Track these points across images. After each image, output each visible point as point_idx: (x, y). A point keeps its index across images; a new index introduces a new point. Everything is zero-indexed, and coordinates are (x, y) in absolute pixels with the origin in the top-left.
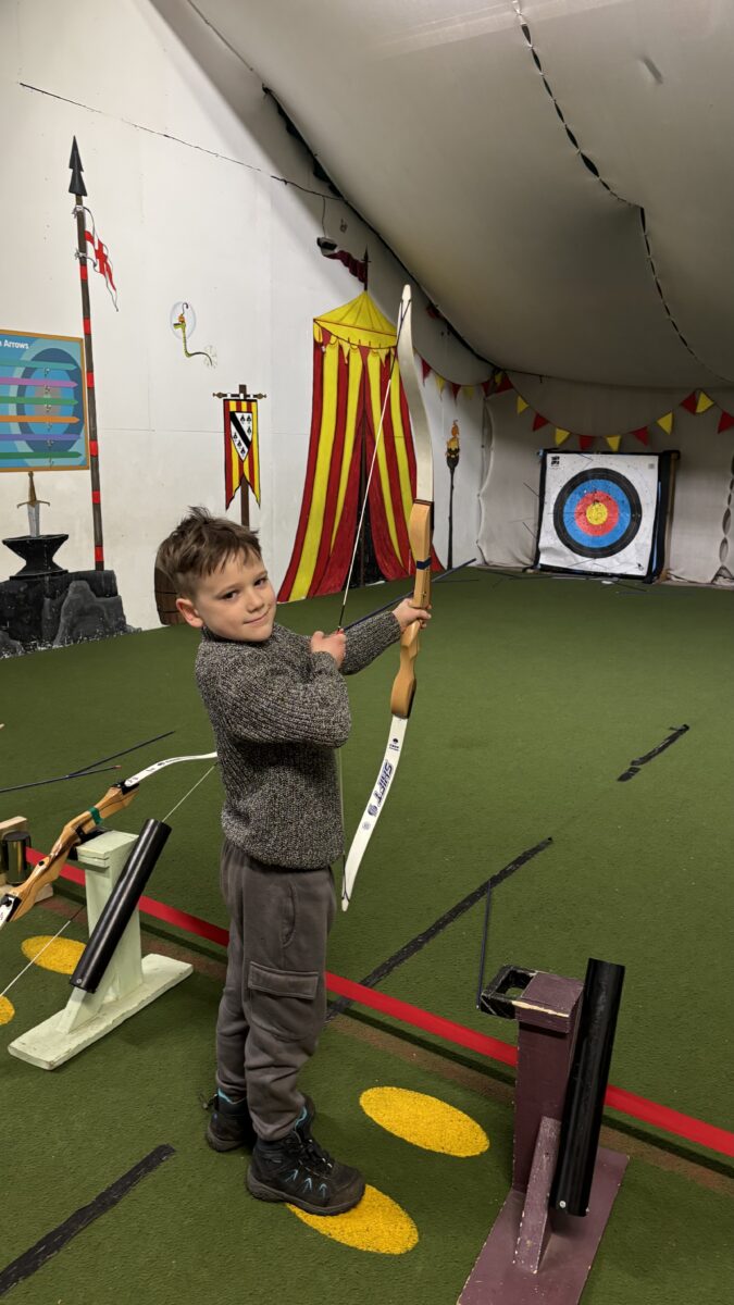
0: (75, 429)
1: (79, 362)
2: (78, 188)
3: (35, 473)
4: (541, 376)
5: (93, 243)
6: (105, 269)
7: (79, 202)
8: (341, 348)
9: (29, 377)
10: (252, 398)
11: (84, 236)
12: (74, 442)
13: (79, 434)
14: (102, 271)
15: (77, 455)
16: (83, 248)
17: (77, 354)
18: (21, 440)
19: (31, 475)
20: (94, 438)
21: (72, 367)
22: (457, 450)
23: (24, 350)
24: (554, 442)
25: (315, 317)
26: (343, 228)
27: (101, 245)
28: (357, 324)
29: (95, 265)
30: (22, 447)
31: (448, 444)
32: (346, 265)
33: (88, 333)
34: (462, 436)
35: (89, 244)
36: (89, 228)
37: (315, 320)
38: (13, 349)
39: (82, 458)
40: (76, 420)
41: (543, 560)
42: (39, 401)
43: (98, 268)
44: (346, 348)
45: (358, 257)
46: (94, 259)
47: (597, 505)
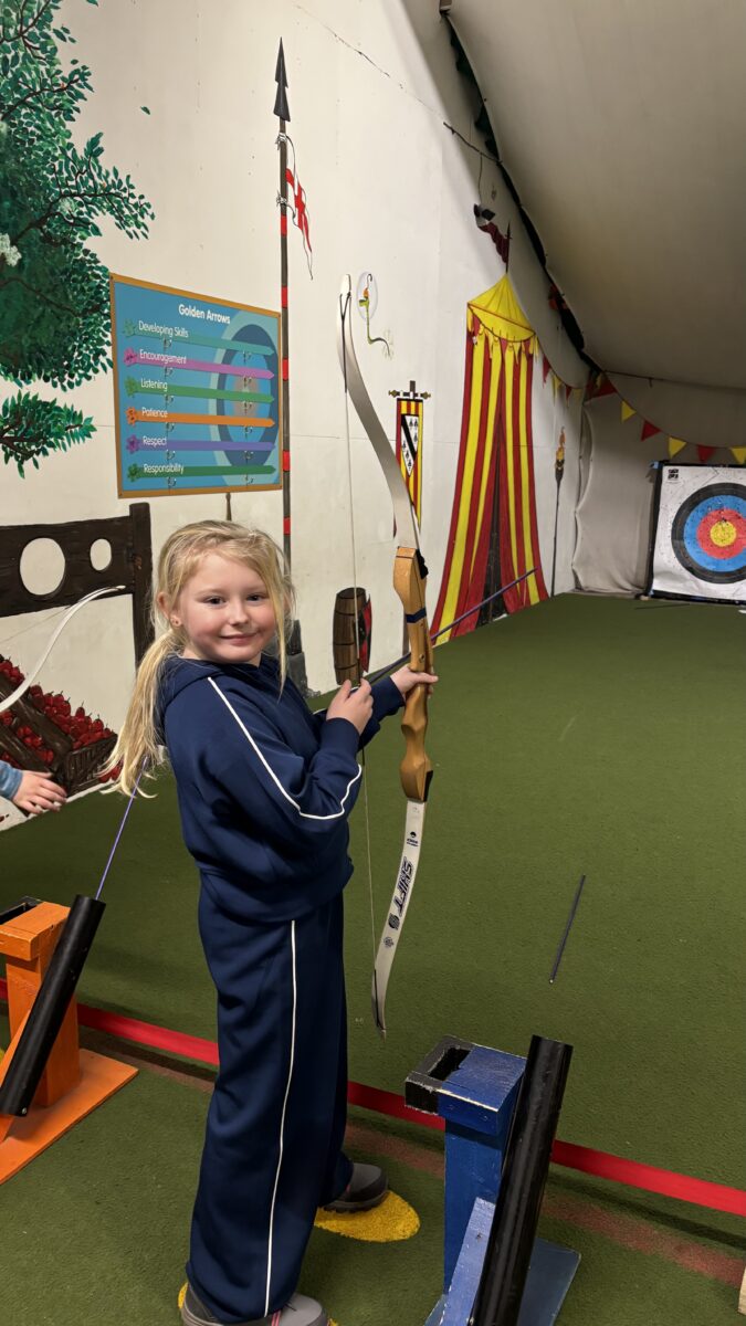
0: (269, 435)
1: (276, 346)
2: (282, 110)
3: (232, 494)
4: (650, 379)
5: (293, 185)
6: (303, 224)
7: (283, 129)
8: (487, 339)
9: (229, 363)
10: (419, 398)
11: (286, 177)
12: (269, 452)
13: (273, 442)
14: (300, 226)
15: (270, 470)
16: (284, 193)
17: (274, 334)
18: (219, 449)
19: (228, 498)
20: (286, 450)
21: (269, 351)
22: (563, 461)
23: (225, 325)
24: (668, 452)
25: (469, 300)
26: (494, 194)
27: (300, 189)
28: (500, 312)
29: (294, 216)
30: (221, 459)
31: (557, 454)
32: (494, 241)
33: (285, 307)
34: (568, 444)
35: (290, 187)
36: (290, 166)
37: (469, 305)
38: (215, 323)
39: (276, 474)
40: (271, 423)
41: (657, 585)
42: (238, 396)
43: (296, 219)
44: (491, 339)
45: (503, 232)
46: (293, 206)
47: (724, 525)
